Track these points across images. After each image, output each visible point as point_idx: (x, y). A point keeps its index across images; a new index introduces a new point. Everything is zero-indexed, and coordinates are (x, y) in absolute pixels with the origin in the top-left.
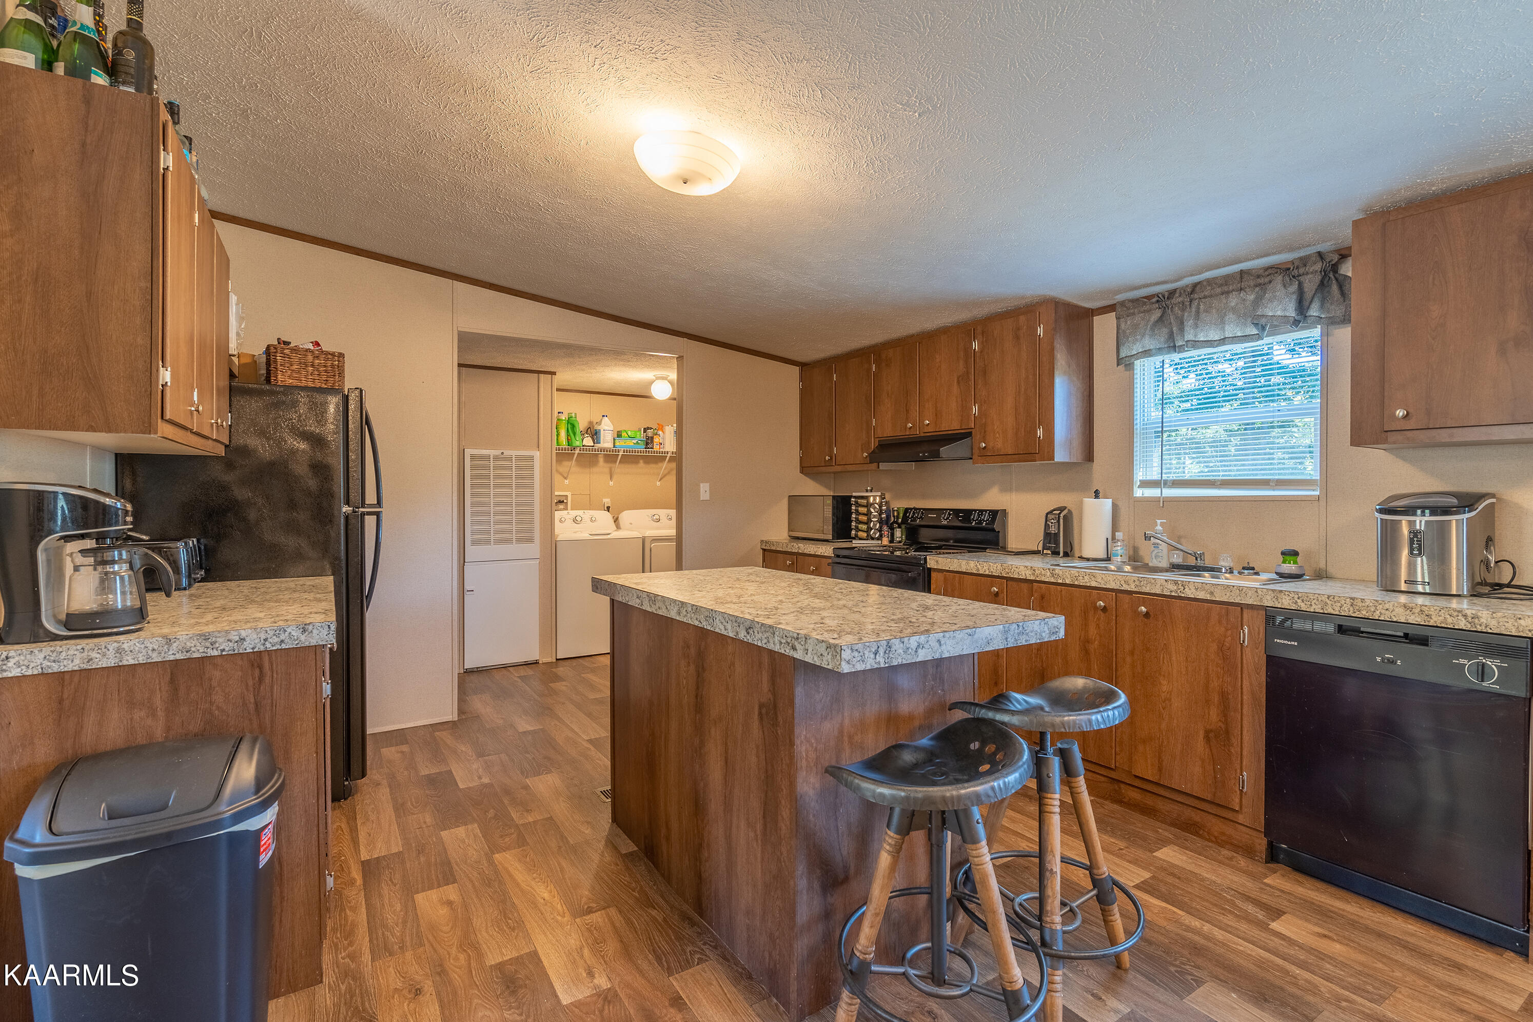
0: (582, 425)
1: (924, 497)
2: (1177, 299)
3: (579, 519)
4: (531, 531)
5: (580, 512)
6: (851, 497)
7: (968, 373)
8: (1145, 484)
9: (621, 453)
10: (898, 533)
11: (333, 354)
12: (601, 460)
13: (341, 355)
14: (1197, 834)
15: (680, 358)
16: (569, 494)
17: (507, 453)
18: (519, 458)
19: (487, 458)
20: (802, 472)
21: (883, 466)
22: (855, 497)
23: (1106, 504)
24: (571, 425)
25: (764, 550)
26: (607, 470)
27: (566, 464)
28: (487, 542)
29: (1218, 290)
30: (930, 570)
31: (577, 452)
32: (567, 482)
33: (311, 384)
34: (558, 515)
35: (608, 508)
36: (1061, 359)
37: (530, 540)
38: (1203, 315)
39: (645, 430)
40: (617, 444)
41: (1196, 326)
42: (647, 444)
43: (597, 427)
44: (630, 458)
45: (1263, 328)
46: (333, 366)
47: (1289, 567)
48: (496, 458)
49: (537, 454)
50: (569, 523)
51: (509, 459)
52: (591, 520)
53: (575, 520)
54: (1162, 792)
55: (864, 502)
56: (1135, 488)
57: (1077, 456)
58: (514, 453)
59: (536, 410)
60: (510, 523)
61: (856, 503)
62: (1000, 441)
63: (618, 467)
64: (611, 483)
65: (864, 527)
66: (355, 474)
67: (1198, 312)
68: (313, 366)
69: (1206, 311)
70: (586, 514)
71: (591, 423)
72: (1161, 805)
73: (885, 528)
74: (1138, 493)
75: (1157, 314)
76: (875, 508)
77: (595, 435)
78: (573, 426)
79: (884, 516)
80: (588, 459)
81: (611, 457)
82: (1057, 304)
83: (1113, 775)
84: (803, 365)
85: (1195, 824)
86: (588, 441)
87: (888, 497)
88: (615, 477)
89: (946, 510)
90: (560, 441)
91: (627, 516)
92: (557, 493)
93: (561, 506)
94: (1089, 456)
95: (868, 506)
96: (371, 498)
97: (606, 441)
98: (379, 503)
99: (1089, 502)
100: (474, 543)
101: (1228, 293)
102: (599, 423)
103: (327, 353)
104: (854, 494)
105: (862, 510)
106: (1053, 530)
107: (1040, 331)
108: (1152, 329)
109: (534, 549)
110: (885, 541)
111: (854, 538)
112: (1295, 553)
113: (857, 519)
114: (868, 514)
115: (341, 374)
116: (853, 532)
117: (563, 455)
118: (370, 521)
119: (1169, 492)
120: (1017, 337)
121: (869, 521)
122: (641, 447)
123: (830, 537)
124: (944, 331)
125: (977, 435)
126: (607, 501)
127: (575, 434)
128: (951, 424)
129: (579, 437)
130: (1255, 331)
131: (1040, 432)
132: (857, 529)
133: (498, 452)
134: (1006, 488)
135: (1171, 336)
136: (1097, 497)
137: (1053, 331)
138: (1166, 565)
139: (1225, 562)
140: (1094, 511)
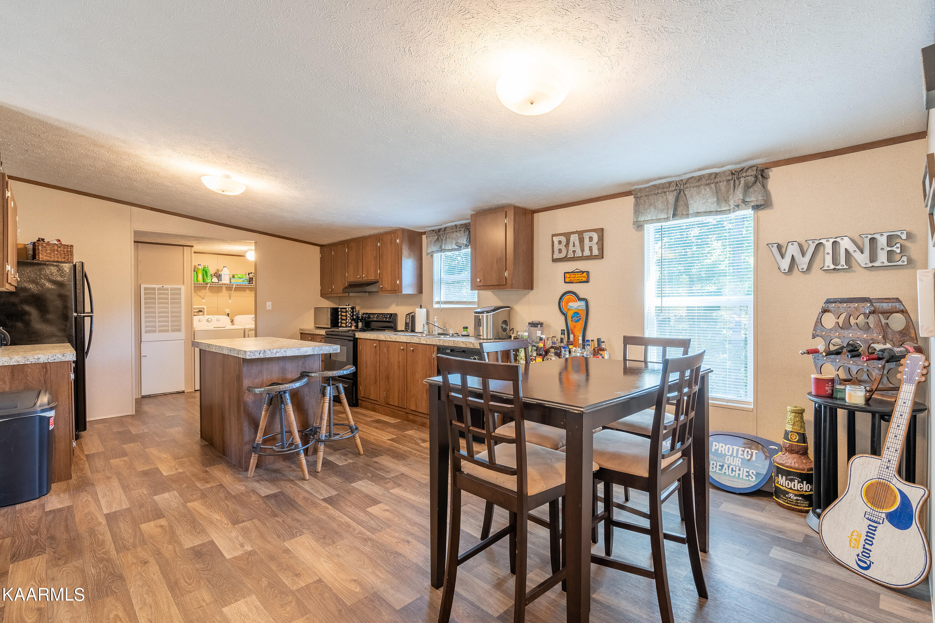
0: (212, 271)
1: (371, 308)
2: (441, 233)
3: (210, 320)
4: (180, 326)
5: (211, 317)
6: (339, 308)
7: (377, 256)
8: (438, 303)
9: (234, 286)
10: (360, 324)
11: (68, 246)
12: (224, 289)
13: (72, 246)
15: (256, 243)
16: (205, 307)
17: (165, 286)
18: (171, 289)
19: (154, 289)
20: (321, 296)
21: (351, 294)
22: (341, 308)
23: (424, 311)
24: (205, 272)
25: (301, 333)
26: (228, 295)
27: (203, 291)
28: (154, 331)
29: (451, 231)
30: (357, 338)
31: (209, 285)
32: (204, 301)
33: (56, 259)
34: (196, 319)
35: (228, 314)
36: (405, 252)
37: (179, 330)
38: (448, 240)
39: (249, 274)
40: (232, 281)
41: (445, 243)
42: (250, 281)
43: (220, 273)
44: (239, 288)
45: (461, 247)
46: (67, 251)
47: (465, 333)
48: (159, 289)
49: (183, 287)
50: (204, 322)
51: (167, 289)
52: (217, 320)
53: (208, 321)
54: (417, 414)
55: (344, 310)
56: (434, 304)
57: (414, 292)
58: (169, 287)
59: (182, 265)
60: (168, 321)
61: (341, 310)
62: (387, 286)
63: (233, 293)
64: (230, 301)
65: (344, 322)
66: (80, 299)
67: (446, 238)
68: (57, 251)
69: (449, 238)
70: (214, 317)
71: (218, 270)
72: (418, 419)
73: (353, 322)
74: (436, 306)
75: (436, 237)
76: (348, 313)
77: (219, 276)
78: (206, 272)
79: (354, 317)
80: (217, 289)
81: (229, 288)
82: (403, 230)
83: (406, 411)
84: (321, 246)
86: (215, 280)
87: (357, 308)
88: (232, 298)
89: (376, 314)
90: (198, 279)
91: (237, 319)
92: (194, 307)
93: (201, 313)
94: (420, 292)
95: (346, 312)
96: (88, 309)
97: (225, 280)
98: (92, 311)
99: (418, 309)
100: (147, 332)
101: (454, 232)
102: (222, 270)
103: (65, 245)
104: (340, 307)
105: (343, 314)
106: (408, 321)
107: (398, 241)
108: (436, 244)
109: (182, 335)
110: (353, 328)
111: (340, 327)
112: (467, 328)
113: (341, 318)
114: (346, 316)
115: (72, 254)
116: (340, 324)
117: (198, 288)
118: (87, 320)
119: (443, 306)
120: (391, 243)
121: (347, 319)
122: (246, 283)
123: (330, 327)
124: (370, 237)
125: (380, 282)
126: (228, 311)
127: (207, 276)
128: (372, 278)
129: (209, 277)
131: (398, 282)
132: (342, 323)
133: (160, 286)
134: (397, 305)
135: (441, 247)
136: (421, 308)
137: (402, 241)
138: (437, 334)
139: (451, 332)
140: (421, 314)
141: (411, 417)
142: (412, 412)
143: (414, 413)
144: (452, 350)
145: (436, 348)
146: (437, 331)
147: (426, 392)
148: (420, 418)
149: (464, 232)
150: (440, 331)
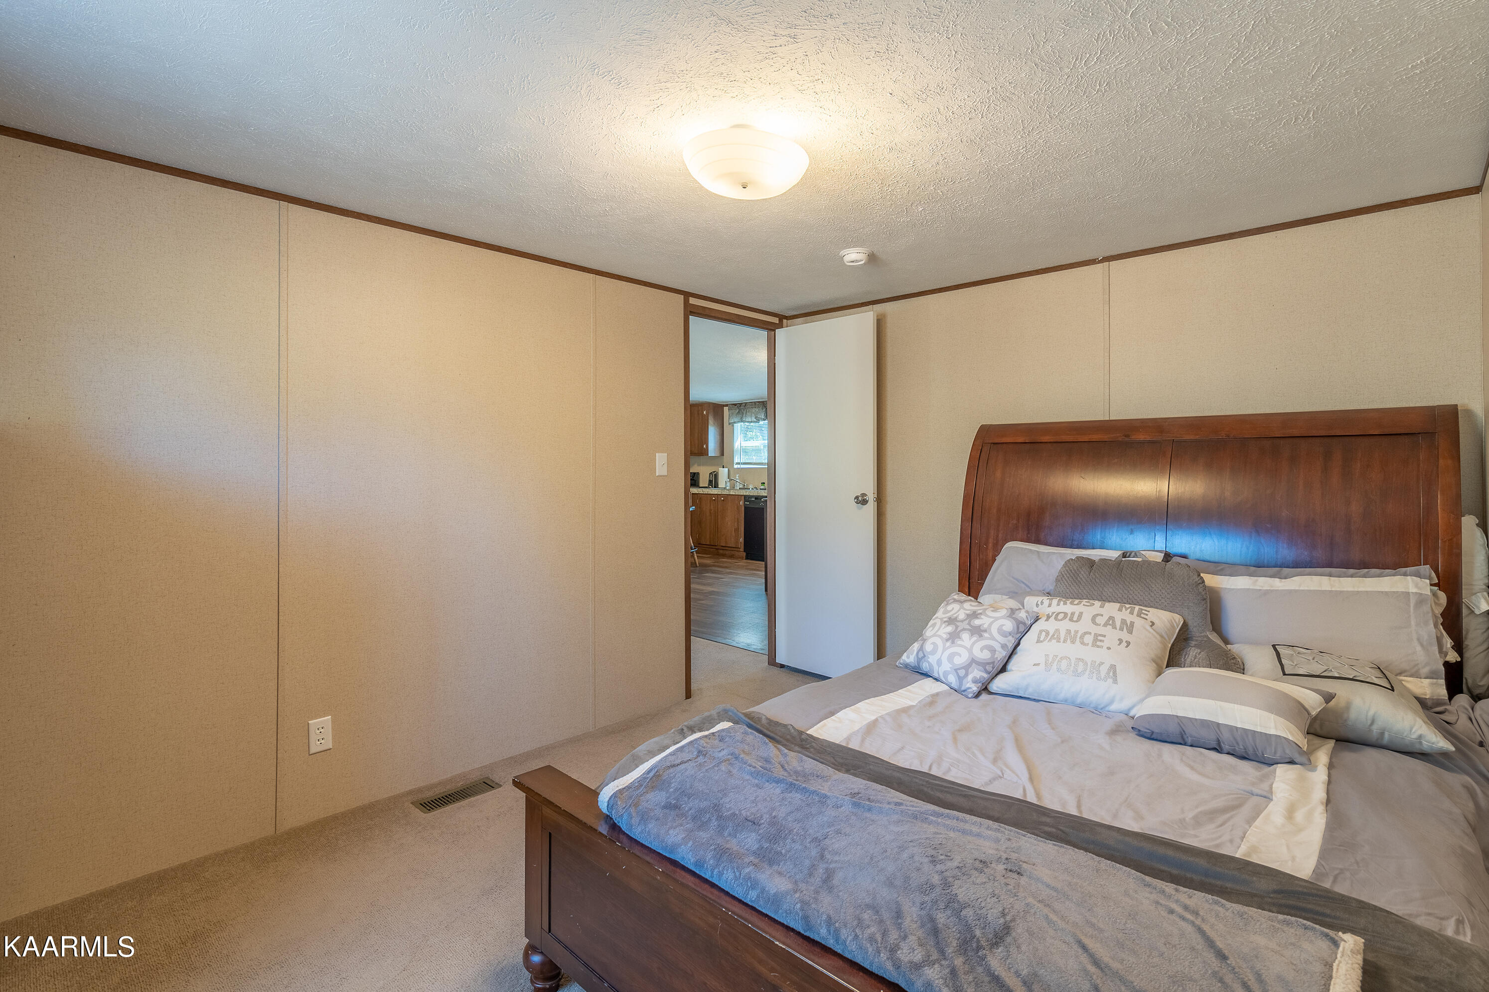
2: (741, 407)
8: (738, 464)
14: (734, 557)
23: (726, 470)
29: (750, 406)
36: (711, 421)
38: (748, 413)
41: (746, 416)
45: (758, 420)
47: (762, 487)
54: (727, 548)
57: (718, 454)
62: (694, 449)
67: (746, 412)
69: (748, 412)
72: (727, 552)
74: (736, 466)
75: (738, 411)
82: (710, 404)
83: (716, 547)
85: (734, 555)
94: (722, 454)
99: (721, 469)
101: (753, 407)
106: (712, 479)
107: (705, 413)
108: (736, 415)
112: (764, 483)
119: (743, 466)
120: (698, 414)
130: (755, 420)
131: (704, 446)
134: (699, 465)
135: (741, 418)
136: (723, 468)
137: (708, 413)
138: (738, 488)
139: (751, 487)
140: (723, 473)
141: (721, 552)
142: (722, 548)
143: (724, 548)
144: (756, 499)
145: (743, 497)
146: (738, 486)
147: (735, 531)
148: (730, 552)
149: (762, 409)
150: (741, 486)
